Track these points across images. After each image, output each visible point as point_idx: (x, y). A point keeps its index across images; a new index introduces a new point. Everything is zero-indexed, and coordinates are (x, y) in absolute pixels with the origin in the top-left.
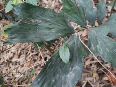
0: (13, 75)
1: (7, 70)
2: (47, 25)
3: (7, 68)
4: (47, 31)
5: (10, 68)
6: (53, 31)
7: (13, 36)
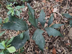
0: (9, 36)
1: (7, 33)
2: (18, 24)
3: (7, 32)
4: (18, 27)
5: (9, 32)
6: (20, 27)
7: (5, 26)
